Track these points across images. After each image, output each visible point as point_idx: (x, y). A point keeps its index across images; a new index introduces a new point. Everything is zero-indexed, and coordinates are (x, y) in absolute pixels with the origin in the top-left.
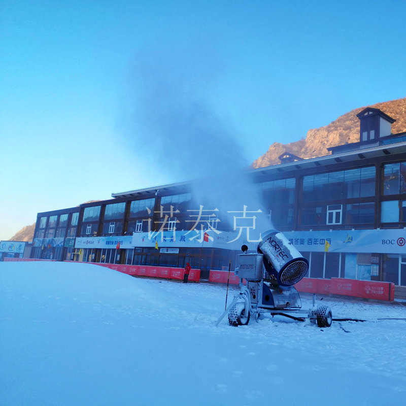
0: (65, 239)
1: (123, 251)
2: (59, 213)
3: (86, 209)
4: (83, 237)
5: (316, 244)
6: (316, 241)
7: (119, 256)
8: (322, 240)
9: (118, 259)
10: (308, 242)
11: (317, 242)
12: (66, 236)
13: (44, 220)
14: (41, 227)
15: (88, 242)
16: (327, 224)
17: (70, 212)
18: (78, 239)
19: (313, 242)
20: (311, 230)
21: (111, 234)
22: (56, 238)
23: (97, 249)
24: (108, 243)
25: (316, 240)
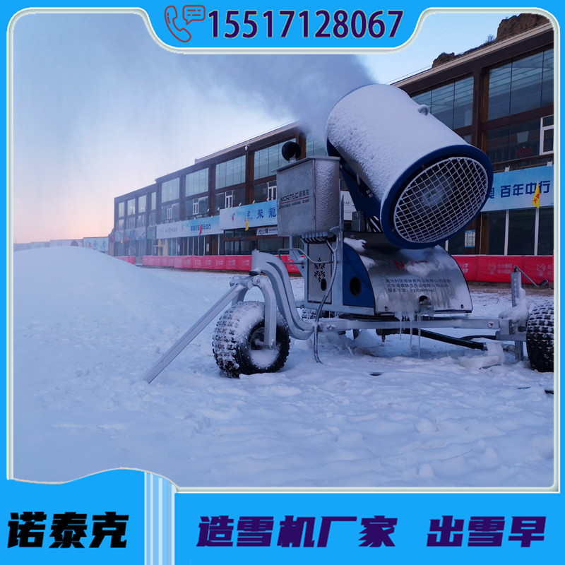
0: (146, 229)
1: (212, 238)
2: (135, 195)
3: (164, 185)
4: (164, 223)
5: (518, 194)
6: (518, 189)
7: (208, 245)
8: (531, 184)
9: (208, 250)
10: (502, 193)
11: (520, 191)
12: (147, 225)
13: (121, 206)
14: (120, 216)
15: (170, 230)
16: (542, 153)
17: (147, 191)
18: (159, 227)
19: (512, 192)
20: (507, 169)
21: (195, 216)
22: (137, 229)
23: (182, 238)
24: (193, 228)
25: (518, 187)
